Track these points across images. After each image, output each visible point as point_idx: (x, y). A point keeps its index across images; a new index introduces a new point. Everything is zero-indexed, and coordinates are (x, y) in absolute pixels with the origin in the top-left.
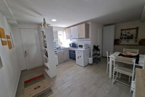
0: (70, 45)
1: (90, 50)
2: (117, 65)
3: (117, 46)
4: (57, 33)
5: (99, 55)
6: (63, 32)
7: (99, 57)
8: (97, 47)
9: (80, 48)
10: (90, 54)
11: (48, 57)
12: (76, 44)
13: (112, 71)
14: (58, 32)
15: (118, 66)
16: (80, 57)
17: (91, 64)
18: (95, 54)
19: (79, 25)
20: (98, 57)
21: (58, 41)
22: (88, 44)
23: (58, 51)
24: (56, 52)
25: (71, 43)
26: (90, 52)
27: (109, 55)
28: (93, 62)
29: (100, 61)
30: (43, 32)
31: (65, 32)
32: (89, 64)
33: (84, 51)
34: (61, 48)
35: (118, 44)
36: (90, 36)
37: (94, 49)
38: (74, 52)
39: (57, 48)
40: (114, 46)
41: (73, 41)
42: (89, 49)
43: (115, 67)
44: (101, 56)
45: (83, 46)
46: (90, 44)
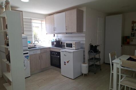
0: (53, 43)
1: (84, 51)
2: (125, 75)
3: (126, 47)
4: (31, 22)
5: (99, 59)
6: (42, 21)
7: (98, 63)
8: (96, 46)
9: (68, 48)
10: (84, 59)
11: (10, 62)
12: (63, 42)
13: (118, 85)
14: (33, 21)
15: (126, 77)
16: (68, 62)
17: (85, 75)
18: (92, 59)
19: (67, 12)
20: (96, 63)
21: (32, 35)
22: (82, 42)
23: (30, 53)
24: (27, 53)
25: (55, 40)
26: (84, 55)
27: (113, 59)
28: (89, 72)
29: (101, 70)
30: (4, 18)
31: (44, 23)
32: (82, 75)
33: (73, 52)
34: (37, 48)
35: (128, 43)
36: (84, 30)
37: (91, 50)
38: (59, 54)
39: (29, 48)
40: (122, 46)
41: (57, 36)
42: (83, 49)
43: (121, 79)
44: (102, 61)
45: (73, 45)
46: (84, 42)
